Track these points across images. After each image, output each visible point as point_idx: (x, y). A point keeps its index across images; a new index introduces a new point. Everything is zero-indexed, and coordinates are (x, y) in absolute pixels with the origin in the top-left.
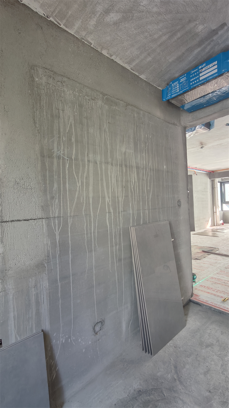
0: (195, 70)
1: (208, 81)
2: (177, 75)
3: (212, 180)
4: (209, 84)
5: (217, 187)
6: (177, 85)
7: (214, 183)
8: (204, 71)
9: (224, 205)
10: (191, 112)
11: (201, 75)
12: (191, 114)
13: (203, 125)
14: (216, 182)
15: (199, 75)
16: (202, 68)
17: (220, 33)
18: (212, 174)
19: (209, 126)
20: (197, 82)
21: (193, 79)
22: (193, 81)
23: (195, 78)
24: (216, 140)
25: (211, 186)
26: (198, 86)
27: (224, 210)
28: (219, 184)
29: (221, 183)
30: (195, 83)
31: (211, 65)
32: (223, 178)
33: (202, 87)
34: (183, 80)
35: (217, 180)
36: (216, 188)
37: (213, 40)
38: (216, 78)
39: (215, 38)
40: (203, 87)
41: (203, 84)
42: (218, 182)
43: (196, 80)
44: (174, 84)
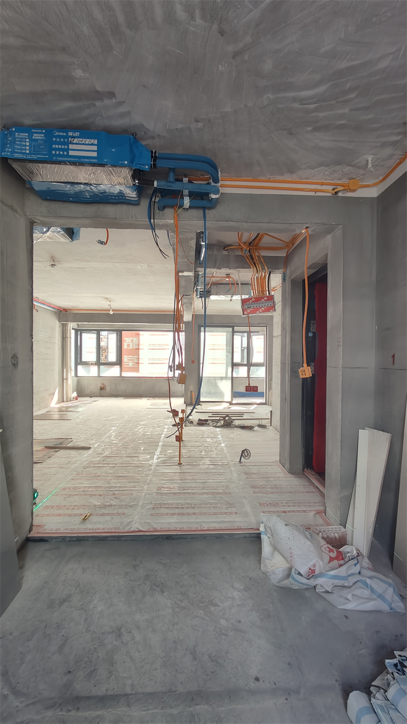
0: (61, 134)
1: (82, 164)
2: (28, 121)
3: (63, 324)
4: (84, 169)
5: (70, 337)
6: (26, 139)
7: (65, 329)
8: (76, 144)
9: (79, 367)
10: (46, 200)
11: (71, 147)
12: (45, 203)
13: (62, 229)
14: (69, 328)
15: (68, 144)
16: (74, 137)
17: (107, 102)
18: (63, 314)
19: (71, 233)
20: (63, 156)
21: (57, 146)
22: (56, 149)
23: (60, 147)
24: (77, 260)
25: (61, 335)
26: (65, 163)
27: (78, 375)
28: (73, 332)
29: (76, 331)
30: (60, 155)
31: (88, 141)
32: (80, 323)
33: (72, 167)
34: (38, 138)
35: (72, 325)
36: (69, 339)
37: (94, 105)
38: (93, 165)
39: (98, 104)
40: (74, 168)
41: (73, 164)
42: (73, 329)
43: (63, 150)
44: (21, 134)
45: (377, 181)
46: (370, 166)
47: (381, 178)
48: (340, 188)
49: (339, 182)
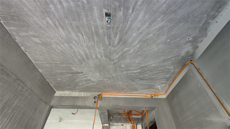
37: (77, 75)
45: (164, 93)
46: (160, 89)
47: (165, 92)
48: (153, 95)
49: (152, 93)
